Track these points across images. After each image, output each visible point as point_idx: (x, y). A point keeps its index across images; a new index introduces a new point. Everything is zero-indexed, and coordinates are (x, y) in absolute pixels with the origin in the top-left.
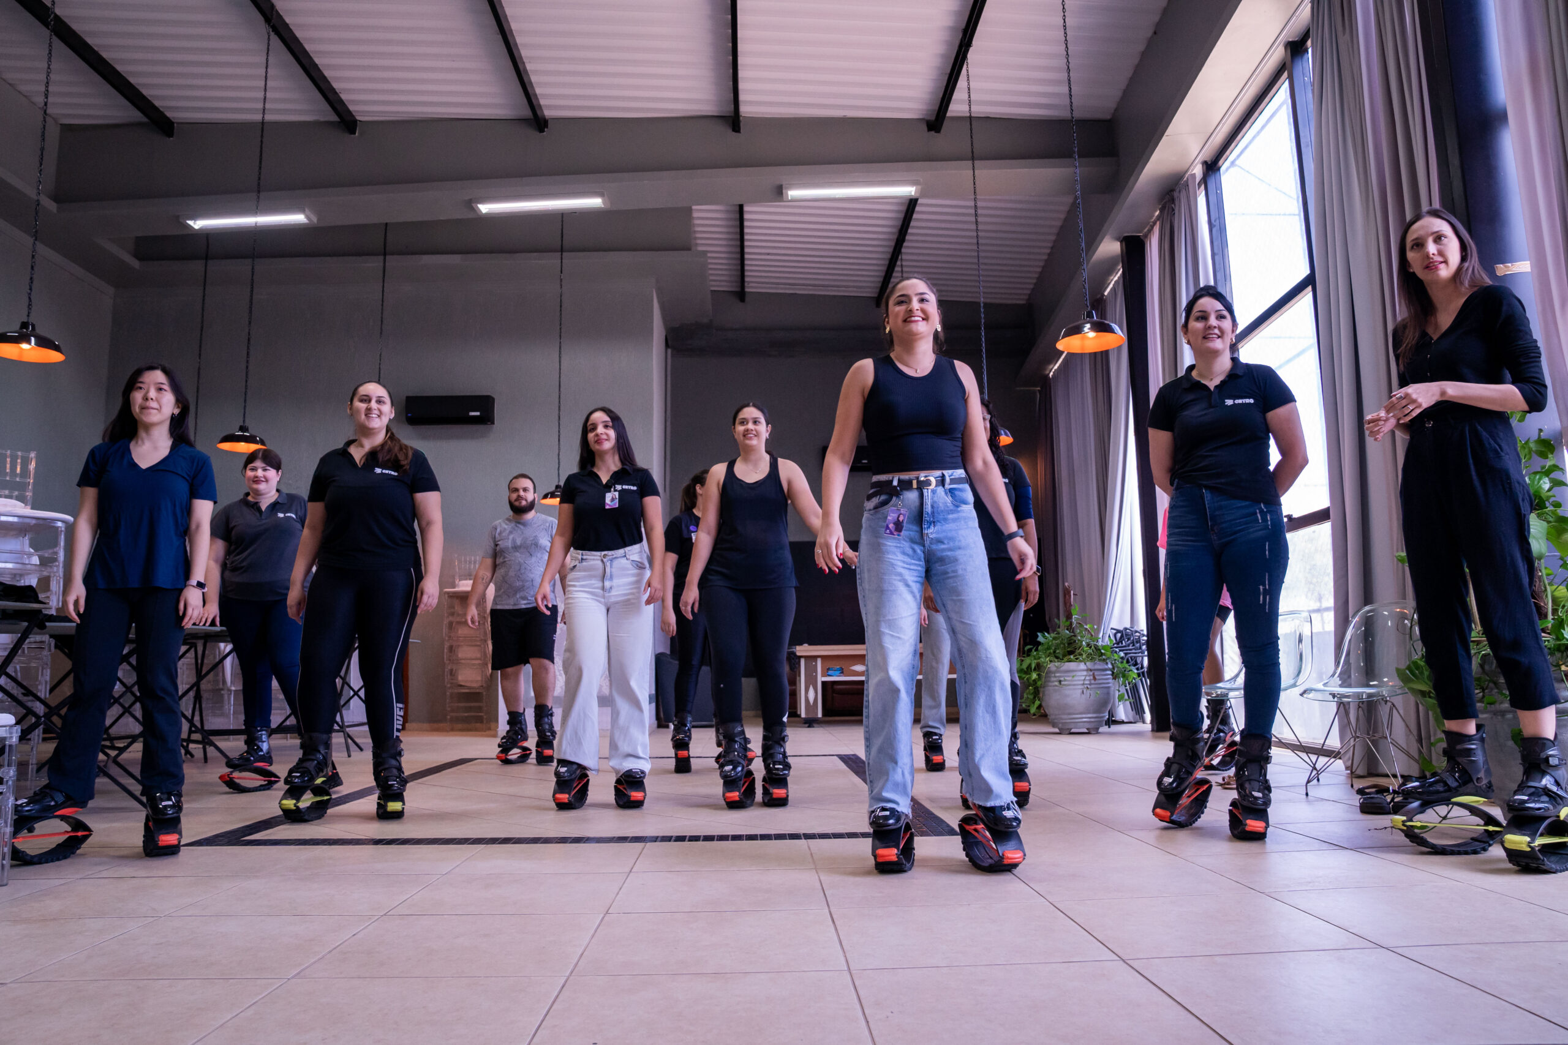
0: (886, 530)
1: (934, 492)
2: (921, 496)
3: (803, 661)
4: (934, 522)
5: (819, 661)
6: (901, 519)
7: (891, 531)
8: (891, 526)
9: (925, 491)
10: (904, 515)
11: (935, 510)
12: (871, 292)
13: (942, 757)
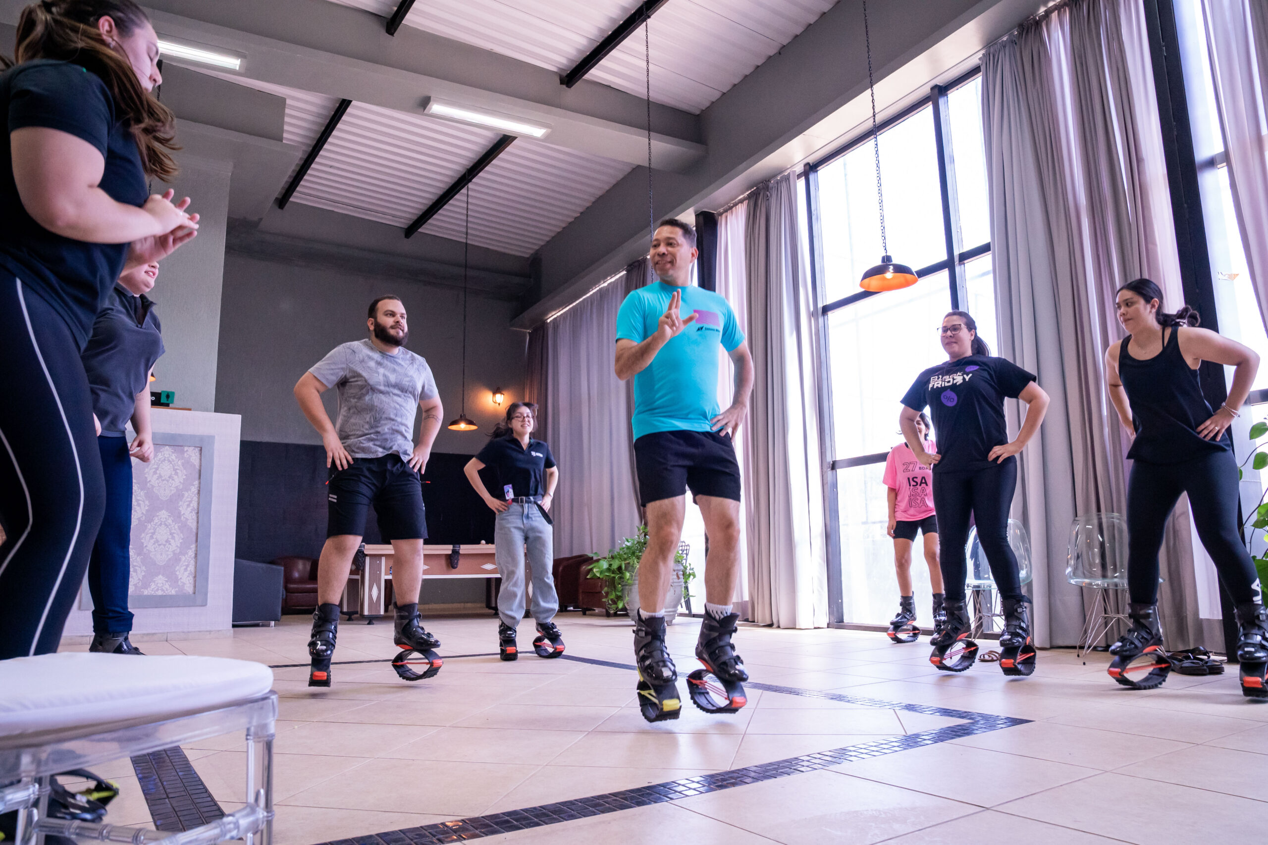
3: (368, 560)
5: (383, 559)
12: (403, 223)
13: (515, 648)
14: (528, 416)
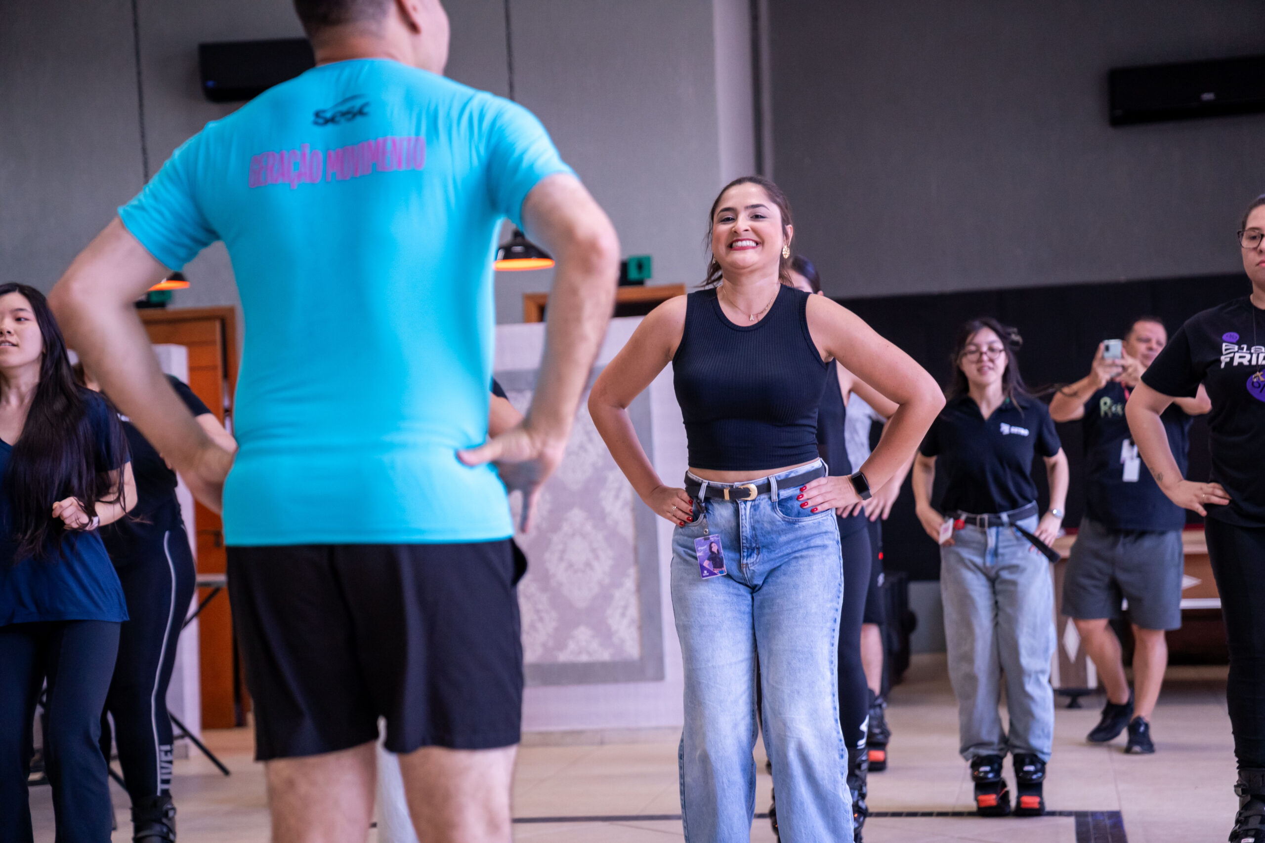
0: (703, 572)
1: (755, 507)
2: (737, 512)
4: (758, 549)
6: (715, 548)
7: (708, 571)
8: (706, 564)
9: (742, 506)
10: (717, 543)
11: (759, 533)
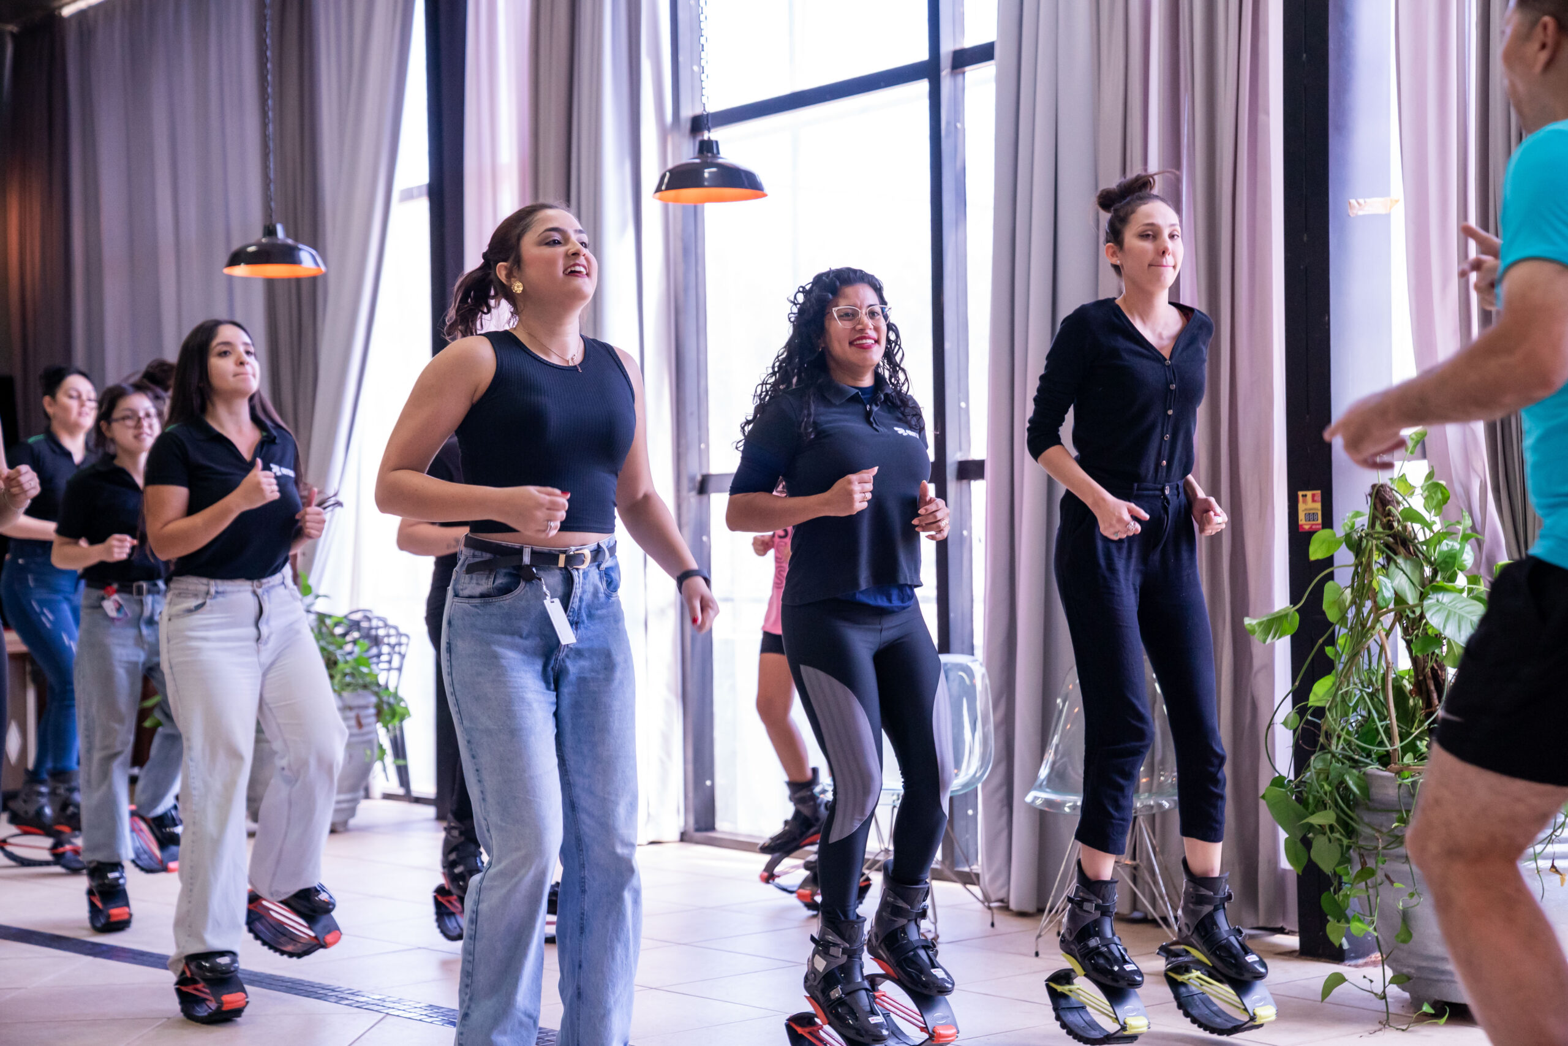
1: (586, 574)
2: (568, 582)
4: (577, 623)
9: (574, 573)
11: (583, 604)
14: (148, 415)
